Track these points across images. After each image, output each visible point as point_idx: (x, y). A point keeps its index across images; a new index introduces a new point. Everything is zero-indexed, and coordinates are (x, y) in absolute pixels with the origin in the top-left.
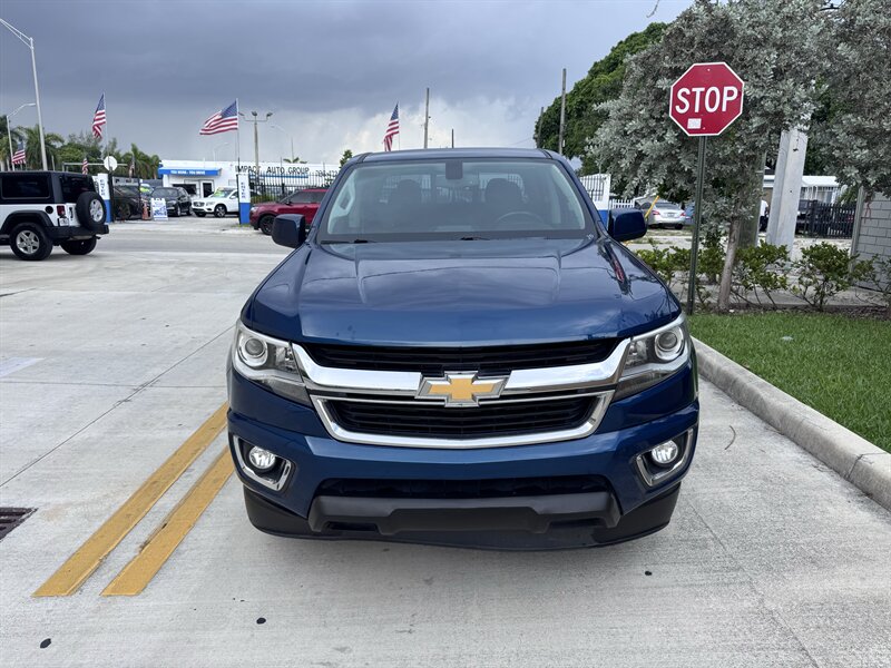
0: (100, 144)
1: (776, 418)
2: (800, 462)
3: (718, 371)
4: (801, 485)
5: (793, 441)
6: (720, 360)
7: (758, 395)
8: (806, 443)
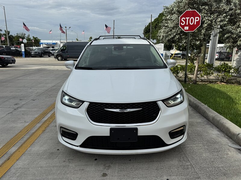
0: (25, 36)
1: (211, 119)
2: (219, 135)
3: (193, 103)
4: (219, 144)
5: (216, 126)
6: (194, 99)
7: (205, 111)
8: (221, 128)
